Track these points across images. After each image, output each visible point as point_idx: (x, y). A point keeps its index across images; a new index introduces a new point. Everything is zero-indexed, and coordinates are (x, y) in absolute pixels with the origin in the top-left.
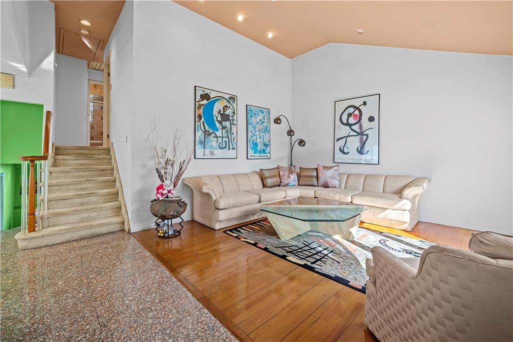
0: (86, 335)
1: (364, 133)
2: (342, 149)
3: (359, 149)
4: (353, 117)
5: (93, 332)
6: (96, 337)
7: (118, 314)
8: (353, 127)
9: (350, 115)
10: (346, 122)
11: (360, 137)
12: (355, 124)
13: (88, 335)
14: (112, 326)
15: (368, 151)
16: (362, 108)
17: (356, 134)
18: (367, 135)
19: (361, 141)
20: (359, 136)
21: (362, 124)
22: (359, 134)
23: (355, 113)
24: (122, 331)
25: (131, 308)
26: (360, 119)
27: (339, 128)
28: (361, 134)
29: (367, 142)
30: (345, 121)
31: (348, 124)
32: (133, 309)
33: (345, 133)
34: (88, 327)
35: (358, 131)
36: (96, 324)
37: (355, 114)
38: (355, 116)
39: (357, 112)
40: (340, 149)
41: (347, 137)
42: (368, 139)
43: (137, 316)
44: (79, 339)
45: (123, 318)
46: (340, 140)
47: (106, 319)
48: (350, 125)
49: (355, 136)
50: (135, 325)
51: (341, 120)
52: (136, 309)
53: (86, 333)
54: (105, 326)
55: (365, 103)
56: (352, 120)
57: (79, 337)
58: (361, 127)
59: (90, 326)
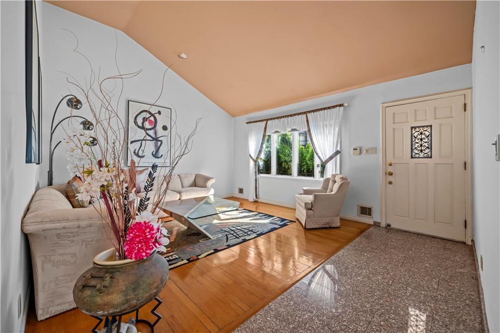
0: (388, 319)
1: (159, 139)
2: (136, 151)
3: (154, 153)
4: (149, 122)
5: (382, 316)
6: (383, 310)
7: (355, 309)
8: (148, 132)
9: (145, 119)
10: (141, 126)
11: (155, 143)
12: (150, 129)
13: (387, 318)
14: (368, 306)
15: (162, 156)
16: (157, 116)
17: (151, 139)
18: (161, 141)
19: (156, 145)
20: (154, 141)
21: (157, 130)
22: (154, 139)
23: (150, 118)
24: (366, 297)
25: (344, 304)
26: (155, 126)
27: (133, 130)
28: (156, 139)
29: (161, 147)
30: (140, 124)
31: (143, 128)
32: (344, 302)
33: (141, 137)
34: (382, 323)
35: (154, 136)
36: (375, 319)
37: (151, 120)
38: (150, 122)
39: (152, 119)
40: (134, 152)
41: (142, 140)
42: (162, 145)
43: (349, 296)
44: (394, 321)
45: (357, 303)
46: (134, 143)
47: (367, 315)
48: (146, 130)
49: (151, 140)
50: (357, 293)
51: (135, 122)
52: (343, 300)
53: (387, 320)
54: (372, 311)
55: (159, 113)
56: (147, 125)
57: (393, 323)
58: (156, 133)
59: (380, 322)
